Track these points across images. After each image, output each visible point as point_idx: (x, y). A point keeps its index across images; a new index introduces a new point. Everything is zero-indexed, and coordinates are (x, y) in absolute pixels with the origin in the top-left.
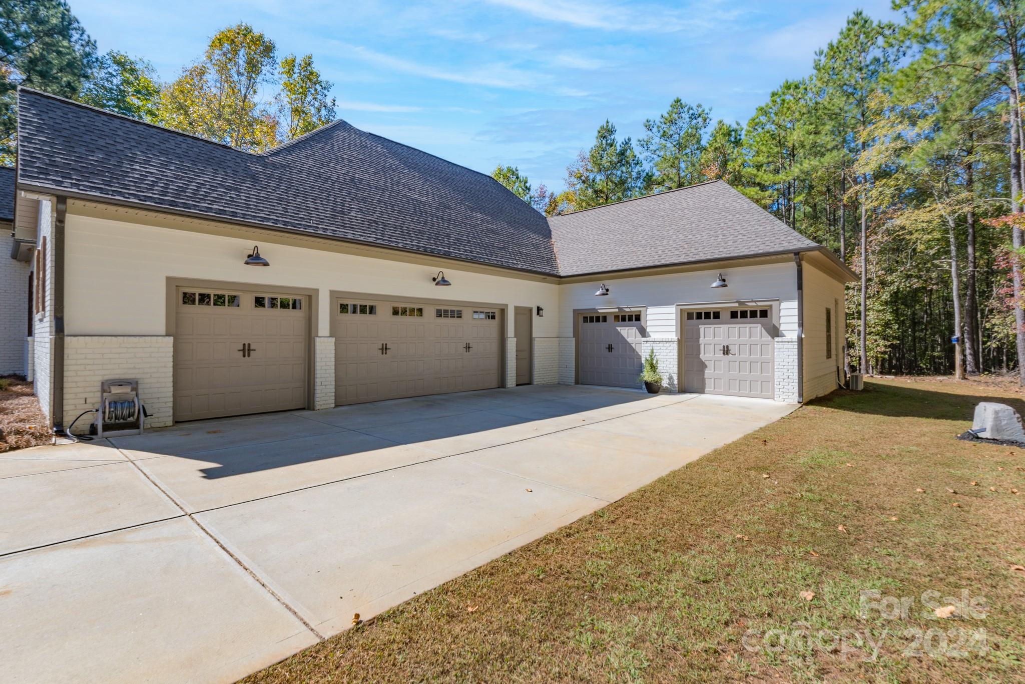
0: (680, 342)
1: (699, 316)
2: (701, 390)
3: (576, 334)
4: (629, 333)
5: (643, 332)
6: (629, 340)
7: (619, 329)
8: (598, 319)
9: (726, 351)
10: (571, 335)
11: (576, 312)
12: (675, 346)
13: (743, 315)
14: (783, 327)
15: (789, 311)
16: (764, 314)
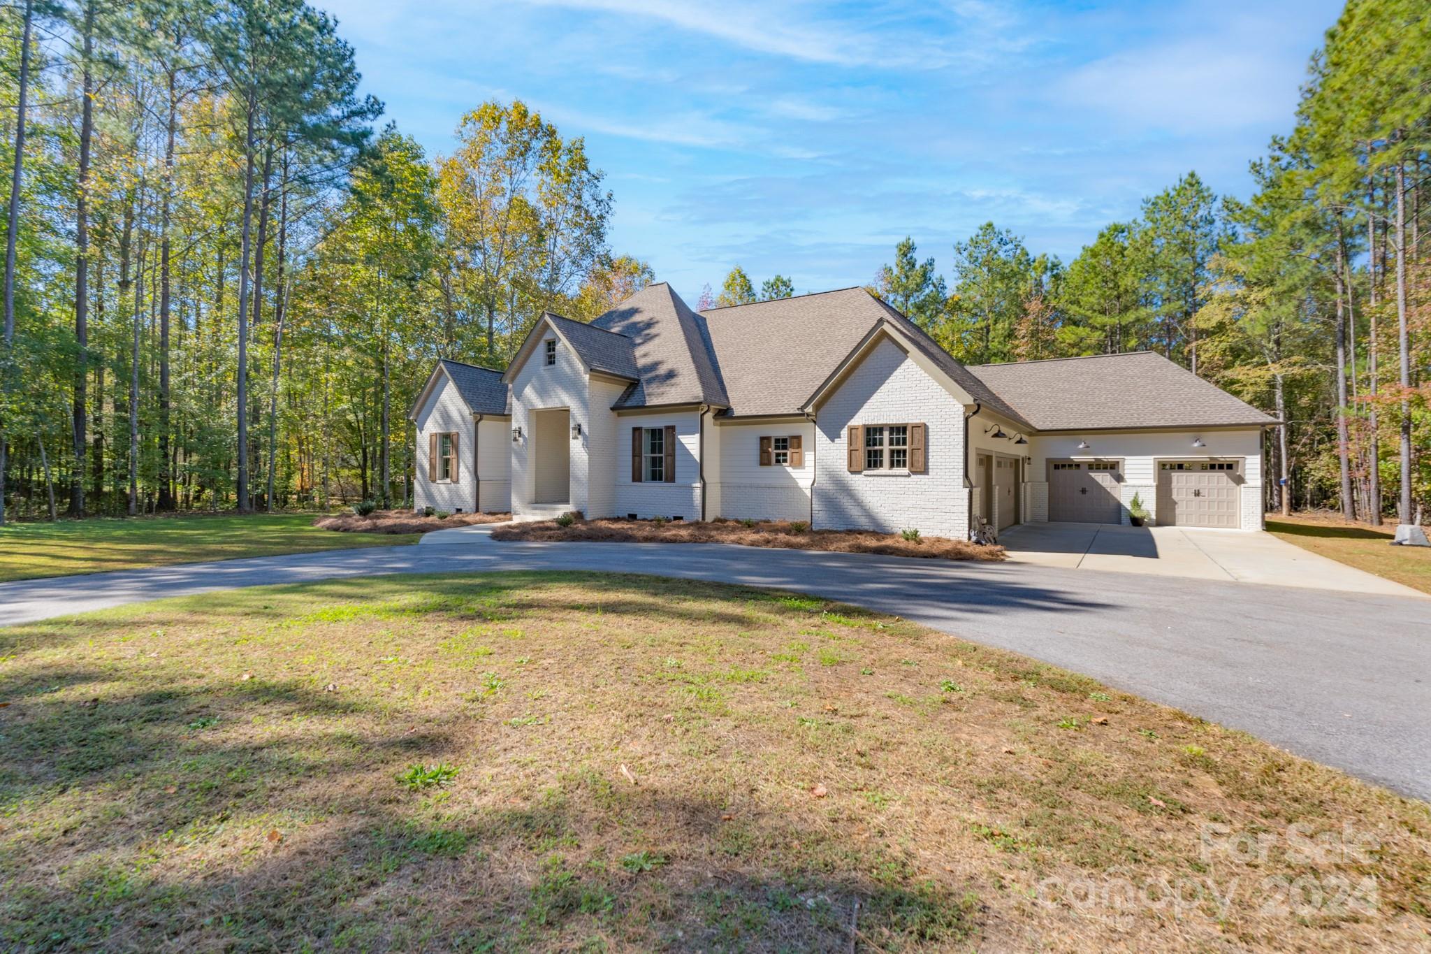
0: (1158, 487)
1: (1172, 468)
2: (1173, 524)
3: (1048, 480)
4: (1104, 479)
5: (1119, 479)
6: (1104, 485)
7: (1093, 475)
8: (1070, 466)
9: (1197, 494)
10: (1043, 478)
11: (1048, 461)
12: (1154, 490)
13: (1213, 467)
14: (1247, 477)
15: (1253, 466)
16: (1230, 467)
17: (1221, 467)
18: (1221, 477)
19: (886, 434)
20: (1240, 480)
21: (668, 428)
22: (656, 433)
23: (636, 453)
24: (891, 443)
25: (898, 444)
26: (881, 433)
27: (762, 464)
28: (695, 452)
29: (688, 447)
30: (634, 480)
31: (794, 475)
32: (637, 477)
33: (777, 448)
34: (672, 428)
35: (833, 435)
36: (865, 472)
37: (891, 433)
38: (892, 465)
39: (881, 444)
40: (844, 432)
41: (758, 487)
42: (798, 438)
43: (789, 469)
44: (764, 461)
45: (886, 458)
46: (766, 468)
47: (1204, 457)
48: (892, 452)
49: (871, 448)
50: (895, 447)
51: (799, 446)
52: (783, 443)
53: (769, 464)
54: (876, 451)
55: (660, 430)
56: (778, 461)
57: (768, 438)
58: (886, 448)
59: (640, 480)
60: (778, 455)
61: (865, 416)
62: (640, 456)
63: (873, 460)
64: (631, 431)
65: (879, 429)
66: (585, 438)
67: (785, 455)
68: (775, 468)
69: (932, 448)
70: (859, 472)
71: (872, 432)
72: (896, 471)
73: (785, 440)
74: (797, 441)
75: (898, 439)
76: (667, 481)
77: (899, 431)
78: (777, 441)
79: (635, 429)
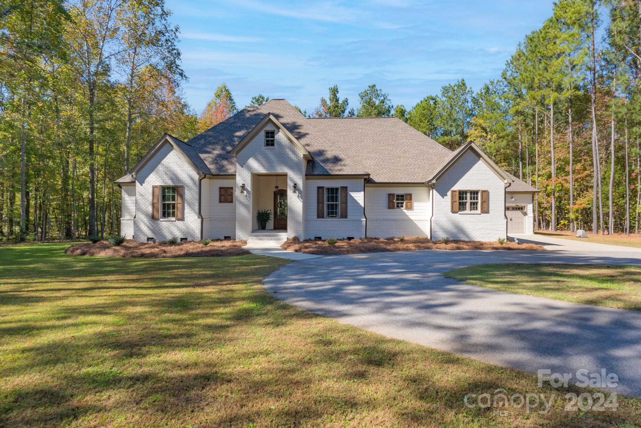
13: (516, 209)
14: (528, 213)
15: (529, 208)
16: (522, 209)
17: (519, 209)
18: (519, 213)
19: (468, 195)
20: (525, 214)
21: (342, 188)
22: (333, 191)
23: (320, 202)
24: (471, 199)
25: (474, 199)
26: (466, 194)
27: (389, 208)
28: (361, 201)
29: (356, 198)
30: (318, 217)
31: (407, 214)
32: (320, 215)
33: (397, 200)
34: (345, 189)
35: (443, 195)
36: (460, 213)
37: (471, 195)
38: (471, 210)
39: (466, 199)
40: (449, 193)
41: (388, 220)
42: (410, 195)
43: (405, 211)
44: (391, 206)
45: (468, 205)
46: (391, 210)
47: (514, 205)
48: (471, 203)
49: (461, 201)
50: (473, 201)
51: (411, 199)
52: (401, 197)
53: (393, 208)
54: (463, 203)
55: (337, 189)
56: (398, 206)
57: (393, 195)
58: (468, 201)
59: (323, 217)
60: (398, 203)
61: (460, 186)
62: (323, 203)
63: (462, 206)
64: (316, 189)
65: (466, 192)
66: (300, 192)
67: (402, 203)
68: (397, 210)
69: (491, 202)
70: (457, 213)
71: (462, 194)
72: (473, 212)
73: (402, 196)
74: (409, 197)
75: (474, 197)
76: (342, 217)
77: (474, 193)
78: (398, 196)
79: (319, 188)
